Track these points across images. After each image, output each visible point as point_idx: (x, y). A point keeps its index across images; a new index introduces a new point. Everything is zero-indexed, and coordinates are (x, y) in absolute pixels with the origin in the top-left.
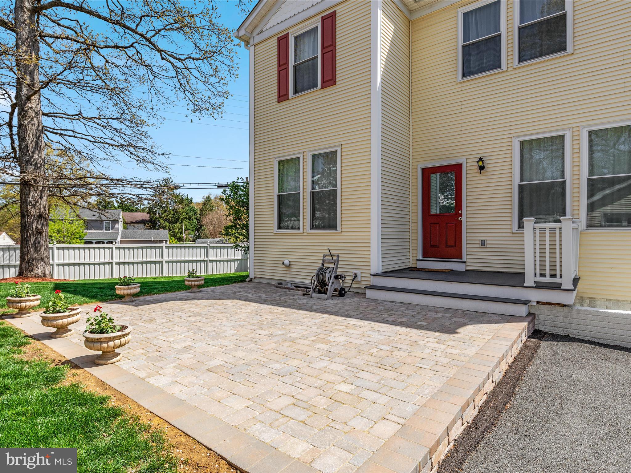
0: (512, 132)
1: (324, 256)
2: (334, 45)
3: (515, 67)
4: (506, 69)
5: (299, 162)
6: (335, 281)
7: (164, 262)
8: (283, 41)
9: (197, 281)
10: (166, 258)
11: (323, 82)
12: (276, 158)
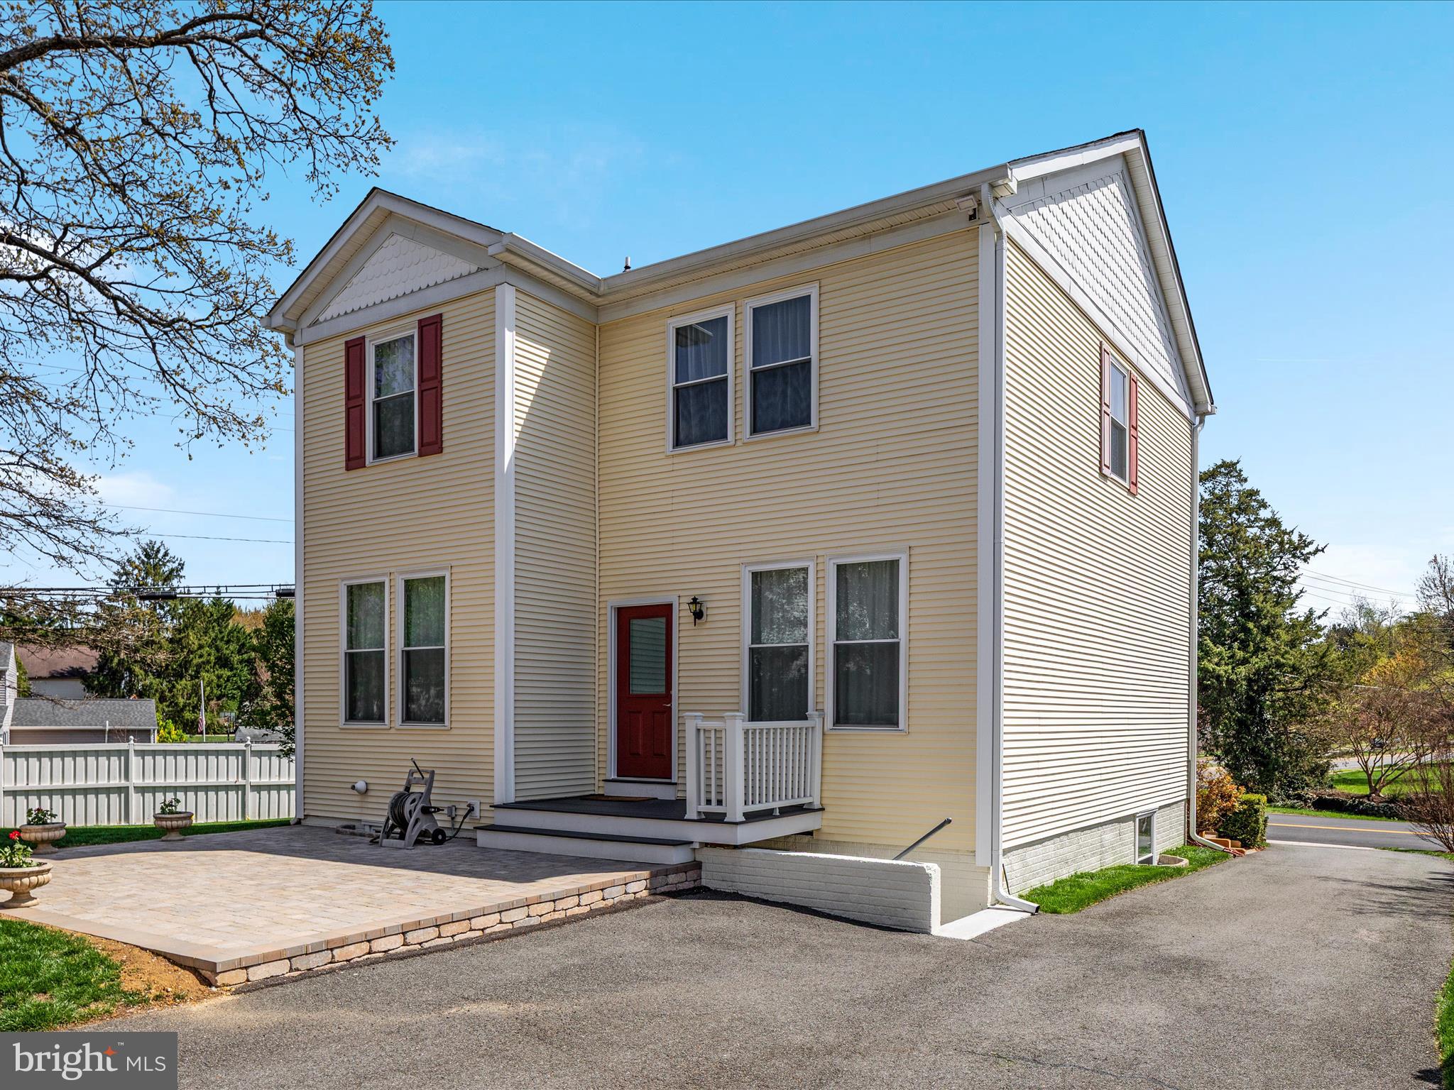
0: (742, 554)
1: (411, 773)
2: (439, 378)
3: (746, 441)
4: (733, 443)
5: (382, 592)
6: (421, 816)
7: (132, 791)
8: (354, 349)
9: (178, 819)
10: (136, 780)
11: (422, 444)
12: (343, 579)
